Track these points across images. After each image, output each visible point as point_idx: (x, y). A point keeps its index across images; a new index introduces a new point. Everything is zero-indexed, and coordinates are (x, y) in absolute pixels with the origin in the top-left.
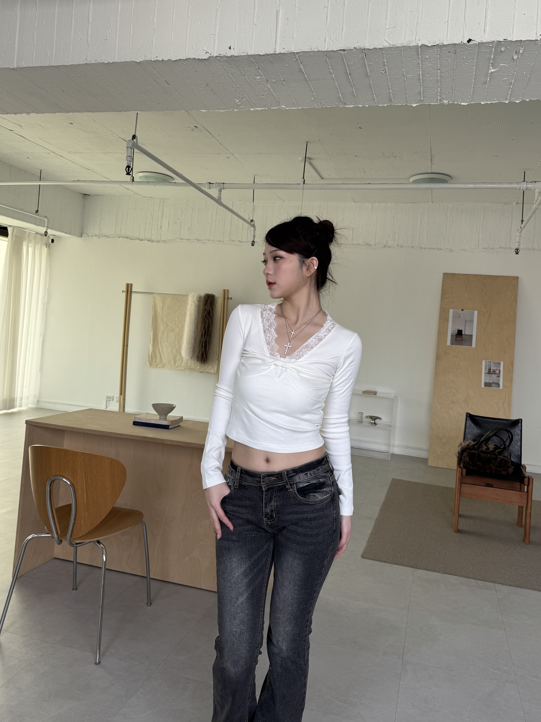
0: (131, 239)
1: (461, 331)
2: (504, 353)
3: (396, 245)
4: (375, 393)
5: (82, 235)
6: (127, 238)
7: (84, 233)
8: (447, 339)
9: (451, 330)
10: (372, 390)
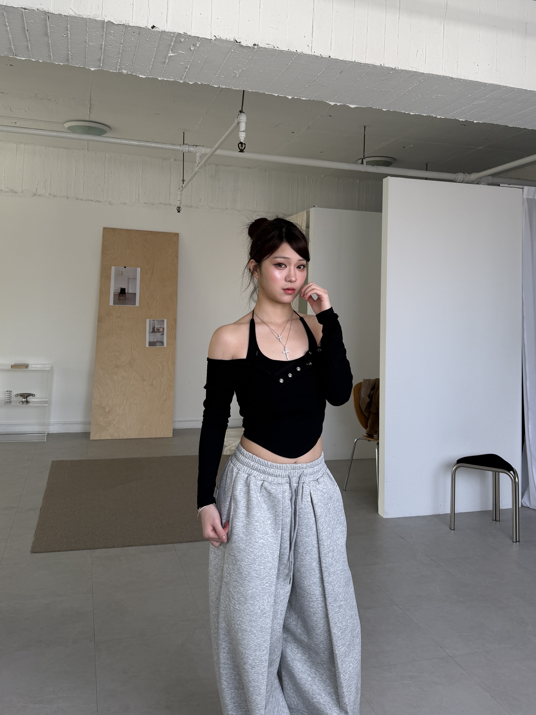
1: (124, 289)
2: (168, 310)
4: (27, 366)
8: (109, 298)
9: (113, 289)
10: (22, 363)
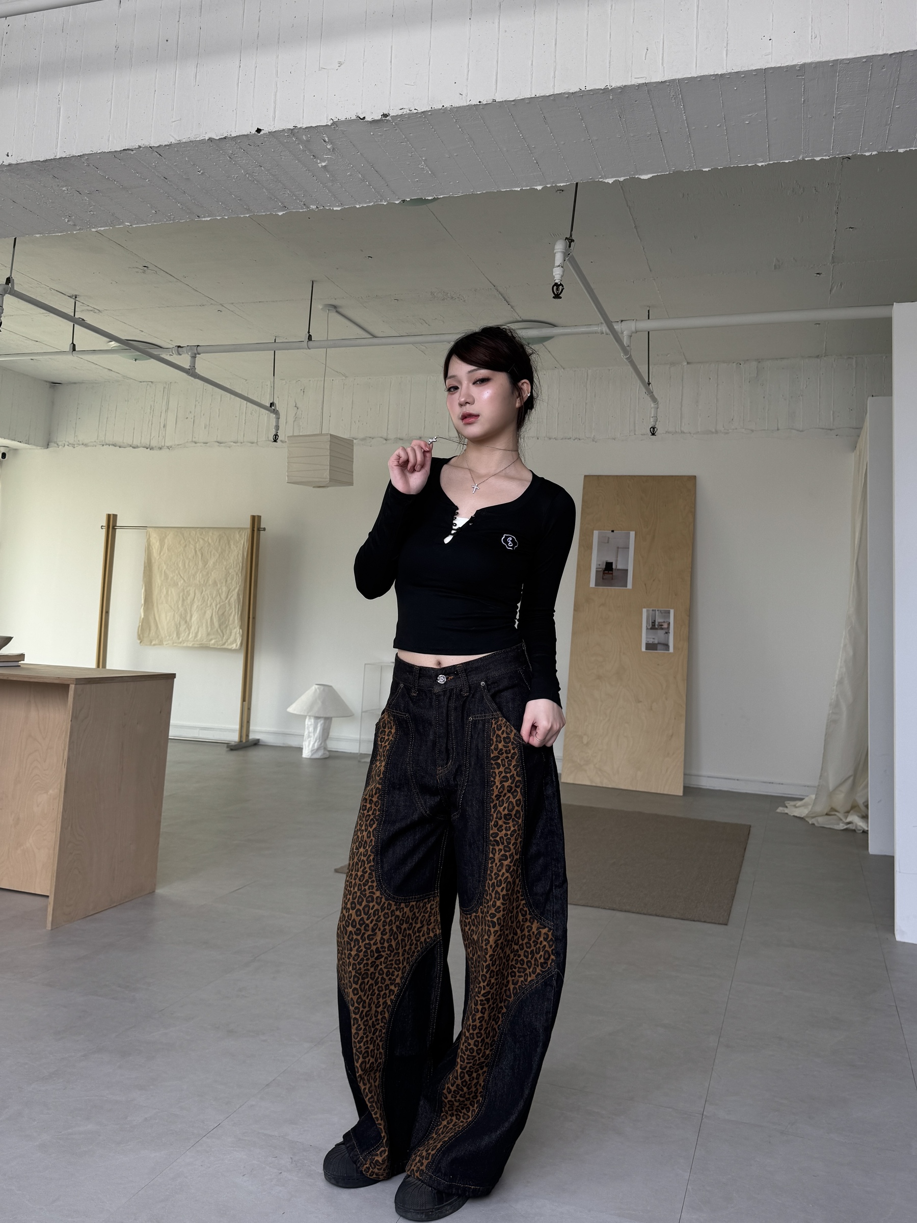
0: (120, 447)
1: (612, 563)
2: (676, 595)
5: (48, 445)
6: (114, 445)
7: (52, 442)
8: (590, 577)
9: (596, 563)
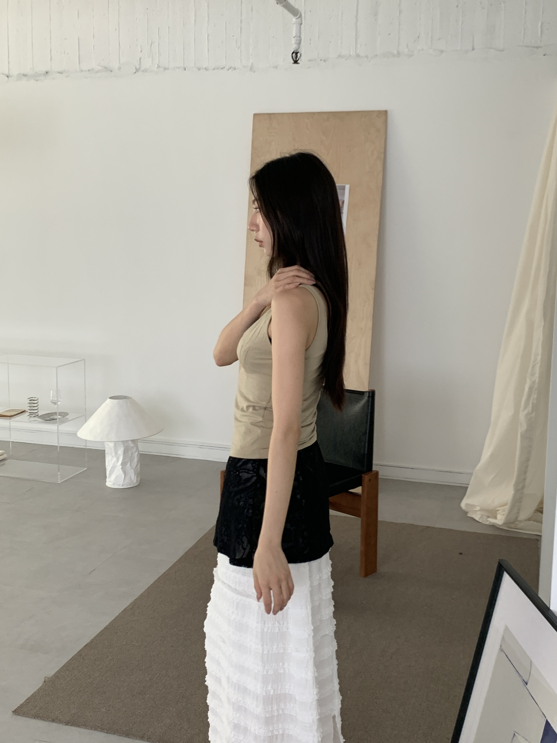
3: (156, 66)
